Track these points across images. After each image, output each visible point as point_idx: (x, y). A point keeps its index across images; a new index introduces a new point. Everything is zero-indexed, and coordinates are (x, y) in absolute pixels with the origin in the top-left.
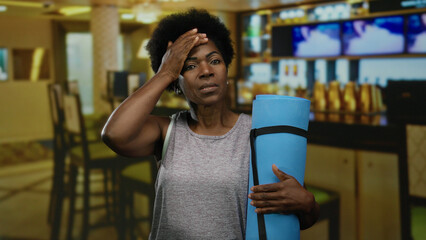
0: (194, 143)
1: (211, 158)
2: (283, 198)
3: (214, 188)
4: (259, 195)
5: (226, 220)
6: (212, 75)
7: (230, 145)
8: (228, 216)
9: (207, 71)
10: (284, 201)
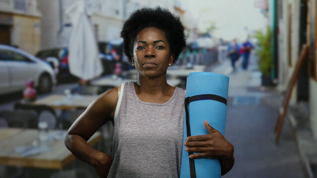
0: (142, 108)
1: (155, 119)
2: (211, 145)
3: (159, 141)
4: (192, 143)
5: (167, 165)
6: (153, 56)
7: (169, 110)
8: (169, 162)
9: (150, 53)
10: (212, 148)
